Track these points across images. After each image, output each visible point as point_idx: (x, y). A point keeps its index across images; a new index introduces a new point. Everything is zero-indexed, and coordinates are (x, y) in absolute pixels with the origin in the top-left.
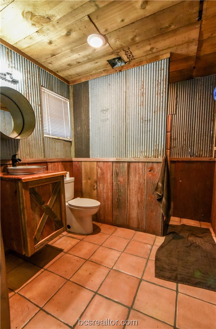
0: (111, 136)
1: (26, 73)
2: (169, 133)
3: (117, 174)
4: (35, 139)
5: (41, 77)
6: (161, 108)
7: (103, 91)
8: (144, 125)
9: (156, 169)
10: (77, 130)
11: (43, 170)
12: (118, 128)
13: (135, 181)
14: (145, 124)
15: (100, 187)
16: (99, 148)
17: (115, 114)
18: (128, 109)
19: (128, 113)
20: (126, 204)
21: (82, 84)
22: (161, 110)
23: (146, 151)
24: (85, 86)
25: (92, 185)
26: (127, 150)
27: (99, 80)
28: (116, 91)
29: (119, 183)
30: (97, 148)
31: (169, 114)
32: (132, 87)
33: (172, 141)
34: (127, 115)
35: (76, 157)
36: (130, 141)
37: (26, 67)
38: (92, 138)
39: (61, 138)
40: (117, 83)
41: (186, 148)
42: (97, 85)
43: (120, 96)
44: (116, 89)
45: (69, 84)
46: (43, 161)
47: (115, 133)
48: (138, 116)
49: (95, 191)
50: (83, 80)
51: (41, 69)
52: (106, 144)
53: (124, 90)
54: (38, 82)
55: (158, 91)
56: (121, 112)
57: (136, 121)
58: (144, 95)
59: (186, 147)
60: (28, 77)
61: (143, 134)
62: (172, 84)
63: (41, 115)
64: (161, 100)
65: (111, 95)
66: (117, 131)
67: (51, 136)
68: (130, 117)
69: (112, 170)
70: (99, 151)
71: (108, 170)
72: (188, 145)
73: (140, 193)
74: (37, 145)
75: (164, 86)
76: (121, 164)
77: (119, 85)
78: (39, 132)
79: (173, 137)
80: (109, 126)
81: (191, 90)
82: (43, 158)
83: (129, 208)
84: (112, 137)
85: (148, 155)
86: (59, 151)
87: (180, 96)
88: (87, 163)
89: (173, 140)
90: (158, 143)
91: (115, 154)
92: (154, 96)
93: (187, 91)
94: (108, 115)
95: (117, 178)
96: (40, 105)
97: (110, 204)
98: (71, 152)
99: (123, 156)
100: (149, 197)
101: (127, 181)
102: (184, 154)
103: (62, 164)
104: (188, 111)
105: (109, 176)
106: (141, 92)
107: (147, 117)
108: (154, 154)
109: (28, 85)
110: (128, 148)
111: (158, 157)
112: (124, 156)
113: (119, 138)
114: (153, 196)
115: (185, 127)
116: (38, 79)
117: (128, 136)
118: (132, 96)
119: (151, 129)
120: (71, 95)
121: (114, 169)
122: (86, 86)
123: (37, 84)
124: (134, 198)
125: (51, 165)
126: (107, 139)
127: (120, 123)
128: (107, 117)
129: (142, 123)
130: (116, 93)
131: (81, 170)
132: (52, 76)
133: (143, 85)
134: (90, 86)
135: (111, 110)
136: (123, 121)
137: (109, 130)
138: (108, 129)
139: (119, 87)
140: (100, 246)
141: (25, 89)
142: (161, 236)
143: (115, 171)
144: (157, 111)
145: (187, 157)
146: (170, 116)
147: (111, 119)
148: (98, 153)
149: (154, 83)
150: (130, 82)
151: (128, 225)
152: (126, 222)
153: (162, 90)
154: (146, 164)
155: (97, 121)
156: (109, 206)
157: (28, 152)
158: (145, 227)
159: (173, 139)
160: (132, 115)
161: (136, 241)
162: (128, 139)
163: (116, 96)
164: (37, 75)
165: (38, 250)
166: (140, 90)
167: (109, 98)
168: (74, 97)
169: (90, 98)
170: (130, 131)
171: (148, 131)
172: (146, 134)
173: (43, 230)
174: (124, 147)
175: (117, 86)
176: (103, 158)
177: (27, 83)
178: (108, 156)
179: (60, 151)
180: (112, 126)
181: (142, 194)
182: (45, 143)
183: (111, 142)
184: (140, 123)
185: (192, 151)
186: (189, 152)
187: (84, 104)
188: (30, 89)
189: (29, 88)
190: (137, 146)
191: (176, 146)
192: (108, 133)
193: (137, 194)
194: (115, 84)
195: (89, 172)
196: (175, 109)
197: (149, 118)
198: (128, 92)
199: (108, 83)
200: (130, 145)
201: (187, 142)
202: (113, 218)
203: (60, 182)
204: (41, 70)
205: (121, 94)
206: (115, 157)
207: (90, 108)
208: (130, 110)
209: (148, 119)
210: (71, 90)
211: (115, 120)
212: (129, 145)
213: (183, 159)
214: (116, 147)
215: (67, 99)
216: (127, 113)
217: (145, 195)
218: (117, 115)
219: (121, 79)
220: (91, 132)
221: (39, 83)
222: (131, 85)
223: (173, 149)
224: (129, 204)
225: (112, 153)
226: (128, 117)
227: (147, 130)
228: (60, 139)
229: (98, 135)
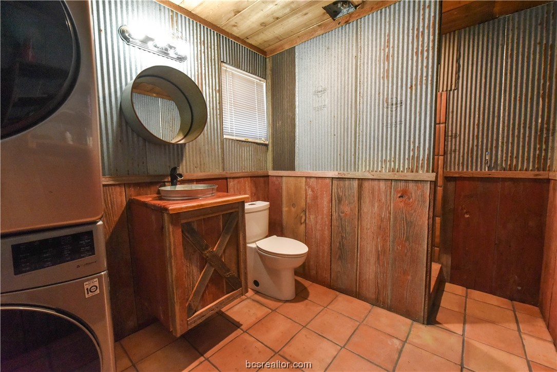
0: (329, 135)
1: (199, 44)
2: (442, 126)
3: (340, 200)
4: (210, 143)
5: (222, 49)
6: (424, 78)
7: (317, 59)
8: (389, 112)
9: (413, 194)
10: (276, 126)
11: (211, 192)
12: (343, 120)
13: (372, 212)
14: (392, 111)
15: (310, 220)
16: (310, 155)
17: (338, 96)
18: (360, 86)
19: (360, 93)
20: (355, 253)
21: (286, 53)
22: (424, 82)
23: (392, 159)
24: (289, 55)
25: (298, 215)
26: (358, 158)
27: (312, 43)
28: (340, 57)
29: (342, 215)
30: (307, 155)
31: (443, 91)
32: (368, 47)
33: (448, 139)
34: (358, 97)
35: (274, 169)
36: (362, 142)
37: (199, 36)
38: (299, 139)
39: (250, 140)
40: (342, 43)
41: (479, 152)
42: (309, 52)
43: (347, 65)
44: (340, 54)
45: (266, 55)
46: (220, 177)
47: (337, 129)
48: (379, 96)
49: (303, 226)
50: (287, 47)
51: (221, 36)
52: (322, 148)
53: (352, 55)
54: (216, 56)
55: (417, 48)
56: (348, 92)
57: (375, 106)
58: (391, 58)
59: (479, 150)
60: (201, 50)
61: (387, 128)
62: (448, 35)
63: (220, 106)
64: (425, 64)
65: (331, 66)
66: (341, 126)
67: (234, 138)
68: (363, 99)
69: (331, 192)
70: (310, 160)
71: (325, 193)
72: (484, 147)
73: (382, 236)
74: (213, 152)
75: (431, 37)
76: (347, 182)
77: (345, 47)
78: (216, 131)
79: (450, 133)
80: (326, 117)
81: (490, 40)
82: (221, 171)
83: (360, 261)
84: (331, 135)
85: (397, 167)
86: (247, 159)
87: (466, 55)
88: (291, 179)
89: (450, 138)
90: (417, 145)
91: (337, 165)
92: (410, 58)
93: (481, 43)
94: (326, 99)
95: (339, 207)
96: (219, 90)
97: (326, 251)
98: (266, 162)
99: (351, 169)
100: (399, 245)
101: (357, 213)
102: (474, 164)
103: (251, 181)
104: (483, 80)
105: (325, 202)
106: (384, 55)
107: (397, 98)
108: (409, 165)
109: (201, 62)
110: (359, 154)
111: (417, 171)
112: (353, 168)
113: (344, 136)
114: (407, 244)
115: (477, 113)
116: (216, 51)
117: (359, 133)
118: (368, 63)
119: (403, 120)
120: (269, 72)
121: (335, 190)
122: (291, 56)
123: (214, 59)
124: (369, 245)
125: (233, 181)
126: (323, 140)
127: (346, 111)
128: (323, 102)
129: (385, 110)
130: (340, 60)
131: (280, 191)
132: (239, 45)
133: (389, 42)
134: (297, 54)
135: (331, 90)
136: (351, 108)
137: (326, 125)
138: (324, 123)
139: (345, 49)
140: (304, 327)
141: (196, 68)
142: (423, 324)
143: (336, 195)
144: (416, 85)
145: (481, 170)
146: (444, 94)
147: (329, 105)
148: (307, 163)
149: (411, 34)
150: (364, 39)
151: (359, 292)
152: (355, 286)
153: (426, 45)
154: (393, 183)
155: (307, 111)
156: (326, 254)
157: (199, 162)
158: (391, 300)
159: (452, 136)
160: (367, 96)
161: (371, 327)
162: (359, 138)
163: (340, 66)
164: (216, 47)
165: (194, 325)
166: (382, 51)
167: (328, 70)
168: (273, 75)
169: (297, 74)
170: (363, 125)
171: (398, 123)
172: (394, 129)
173: (204, 292)
174: (353, 153)
175: (342, 49)
176: (316, 171)
177: (199, 58)
178: (325, 168)
179: (249, 160)
180: (331, 117)
181: (385, 239)
182: (225, 149)
183: (329, 144)
184: (383, 110)
185: (493, 158)
186: (486, 160)
187: (287, 84)
188: (203, 68)
189: (203, 65)
190: (376, 150)
191: (457, 148)
192: (325, 130)
193: (375, 237)
194: (338, 46)
195: (293, 194)
196: (456, 81)
197: (399, 99)
198: (360, 57)
199: (325, 46)
200: (362, 148)
201: (482, 142)
202: (332, 276)
203: (237, 212)
204: (221, 39)
205: (349, 61)
206: (337, 170)
207: (297, 89)
208: (364, 88)
209: (397, 101)
210: (269, 65)
211: (338, 108)
212: (360, 148)
213: (472, 174)
214: (339, 153)
215: (263, 79)
216: (358, 93)
217: (391, 241)
218: (341, 98)
219: (349, 36)
220: (297, 128)
221: (218, 58)
222: (366, 43)
223: (451, 154)
224: (360, 255)
225: (331, 162)
226: (360, 100)
227: (396, 122)
228: (250, 142)
229: (309, 133)
